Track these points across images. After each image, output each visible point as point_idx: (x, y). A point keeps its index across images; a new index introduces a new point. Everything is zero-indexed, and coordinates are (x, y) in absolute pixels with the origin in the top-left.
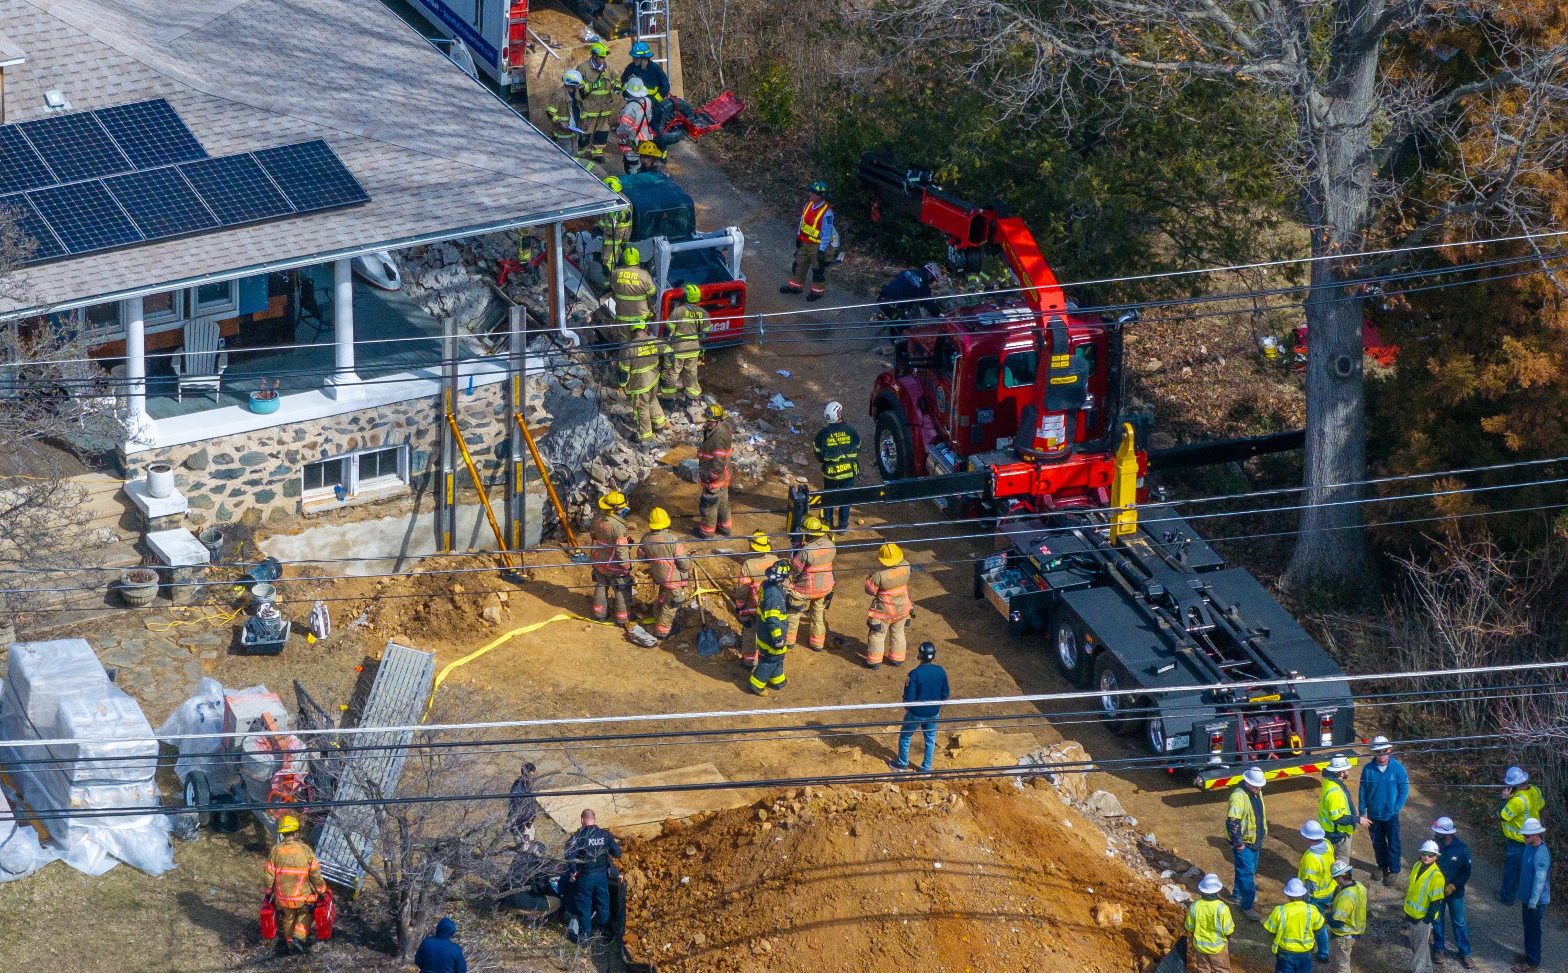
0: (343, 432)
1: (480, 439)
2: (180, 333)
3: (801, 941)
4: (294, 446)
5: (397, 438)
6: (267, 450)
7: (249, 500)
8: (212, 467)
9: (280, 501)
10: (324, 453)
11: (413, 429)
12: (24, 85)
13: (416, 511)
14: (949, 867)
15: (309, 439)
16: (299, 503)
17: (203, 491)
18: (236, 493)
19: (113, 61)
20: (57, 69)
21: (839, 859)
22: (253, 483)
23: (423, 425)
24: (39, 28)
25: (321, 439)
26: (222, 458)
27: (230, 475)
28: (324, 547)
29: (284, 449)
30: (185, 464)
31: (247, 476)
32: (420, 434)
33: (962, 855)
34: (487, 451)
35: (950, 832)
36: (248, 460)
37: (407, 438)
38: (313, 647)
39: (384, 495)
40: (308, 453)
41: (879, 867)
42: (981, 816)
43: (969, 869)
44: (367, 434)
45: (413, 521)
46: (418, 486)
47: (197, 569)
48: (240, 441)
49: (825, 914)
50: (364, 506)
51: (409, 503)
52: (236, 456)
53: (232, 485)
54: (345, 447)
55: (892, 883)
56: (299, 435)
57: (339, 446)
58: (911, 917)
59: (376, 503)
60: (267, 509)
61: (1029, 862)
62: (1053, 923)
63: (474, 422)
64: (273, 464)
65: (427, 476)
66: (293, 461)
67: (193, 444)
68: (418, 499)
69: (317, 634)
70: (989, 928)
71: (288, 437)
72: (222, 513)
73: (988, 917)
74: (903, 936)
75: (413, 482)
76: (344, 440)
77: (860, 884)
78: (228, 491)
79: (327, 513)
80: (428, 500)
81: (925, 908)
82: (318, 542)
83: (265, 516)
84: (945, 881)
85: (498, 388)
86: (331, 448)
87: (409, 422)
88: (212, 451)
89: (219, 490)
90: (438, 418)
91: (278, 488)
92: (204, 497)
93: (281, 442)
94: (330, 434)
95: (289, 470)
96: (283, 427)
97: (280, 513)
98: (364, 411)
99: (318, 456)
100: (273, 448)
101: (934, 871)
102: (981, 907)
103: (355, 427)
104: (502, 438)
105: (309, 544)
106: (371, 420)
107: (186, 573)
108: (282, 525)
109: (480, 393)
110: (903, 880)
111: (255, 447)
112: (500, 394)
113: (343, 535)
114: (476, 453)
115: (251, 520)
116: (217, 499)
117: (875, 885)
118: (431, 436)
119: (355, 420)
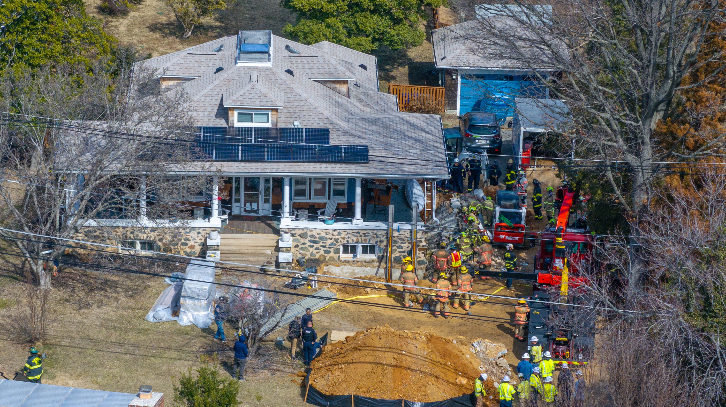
0: (354, 236)
1: (402, 248)
2: (325, 204)
3: (352, 366)
4: (337, 237)
5: (373, 242)
6: (328, 237)
7: (322, 252)
8: (309, 238)
9: (332, 254)
10: (348, 241)
11: (379, 240)
12: (289, 119)
13: (379, 267)
14: (407, 354)
15: (343, 236)
16: (339, 256)
17: (306, 246)
18: (317, 249)
19: (320, 117)
20: (302, 116)
21: (373, 345)
22: (324, 247)
23: (382, 239)
24: (302, 104)
25: (346, 237)
26: (312, 236)
27: (315, 242)
28: (346, 273)
29: (334, 237)
30: (300, 235)
31: (321, 244)
32: (381, 242)
33: (415, 352)
34: (404, 252)
35: (413, 344)
36: (321, 238)
37: (377, 242)
38: (309, 289)
39: (368, 260)
40: (342, 240)
41: (384, 349)
42: (430, 344)
43: (415, 356)
44: (363, 238)
45: (378, 270)
46: (381, 259)
47: (288, 264)
48: (319, 231)
49: (362, 360)
50: (361, 262)
51: (377, 264)
52: (318, 236)
53: (316, 246)
54: (355, 241)
55: (387, 354)
56: (339, 234)
57: (353, 240)
58: (388, 365)
59: (365, 261)
60: (328, 256)
61: (440, 360)
62: (437, 377)
63: (400, 241)
64: (330, 242)
65: (383, 256)
66: (337, 242)
67: (303, 229)
68: (380, 263)
69: (312, 286)
70: (413, 373)
71: (336, 233)
72: (312, 254)
73: (415, 371)
74: (383, 371)
75: (379, 257)
76: (355, 239)
77: (376, 353)
78: (314, 247)
79: (348, 262)
80: (383, 264)
81: (394, 363)
82: (345, 271)
83: (327, 258)
84: (404, 358)
85: (409, 232)
86: (350, 241)
87: (377, 237)
88: (309, 233)
89: (311, 246)
90: (387, 238)
91: (332, 250)
92: (306, 248)
93: (333, 235)
94: (350, 236)
95: (335, 245)
96: (334, 230)
97: (332, 259)
98: (362, 230)
99: (346, 242)
100: (330, 236)
101: (402, 354)
102: (413, 367)
103: (358, 235)
104: (409, 249)
105: (342, 271)
106: (364, 234)
107: (285, 265)
108: (332, 263)
109: (402, 232)
110: (390, 355)
111: (323, 234)
112: (409, 234)
113: (354, 270)
114: (400, 252)
115: (322, 258)
116: (311, 249)
117: (381, 354)
118: (385, 243)
119: (358, 233)
